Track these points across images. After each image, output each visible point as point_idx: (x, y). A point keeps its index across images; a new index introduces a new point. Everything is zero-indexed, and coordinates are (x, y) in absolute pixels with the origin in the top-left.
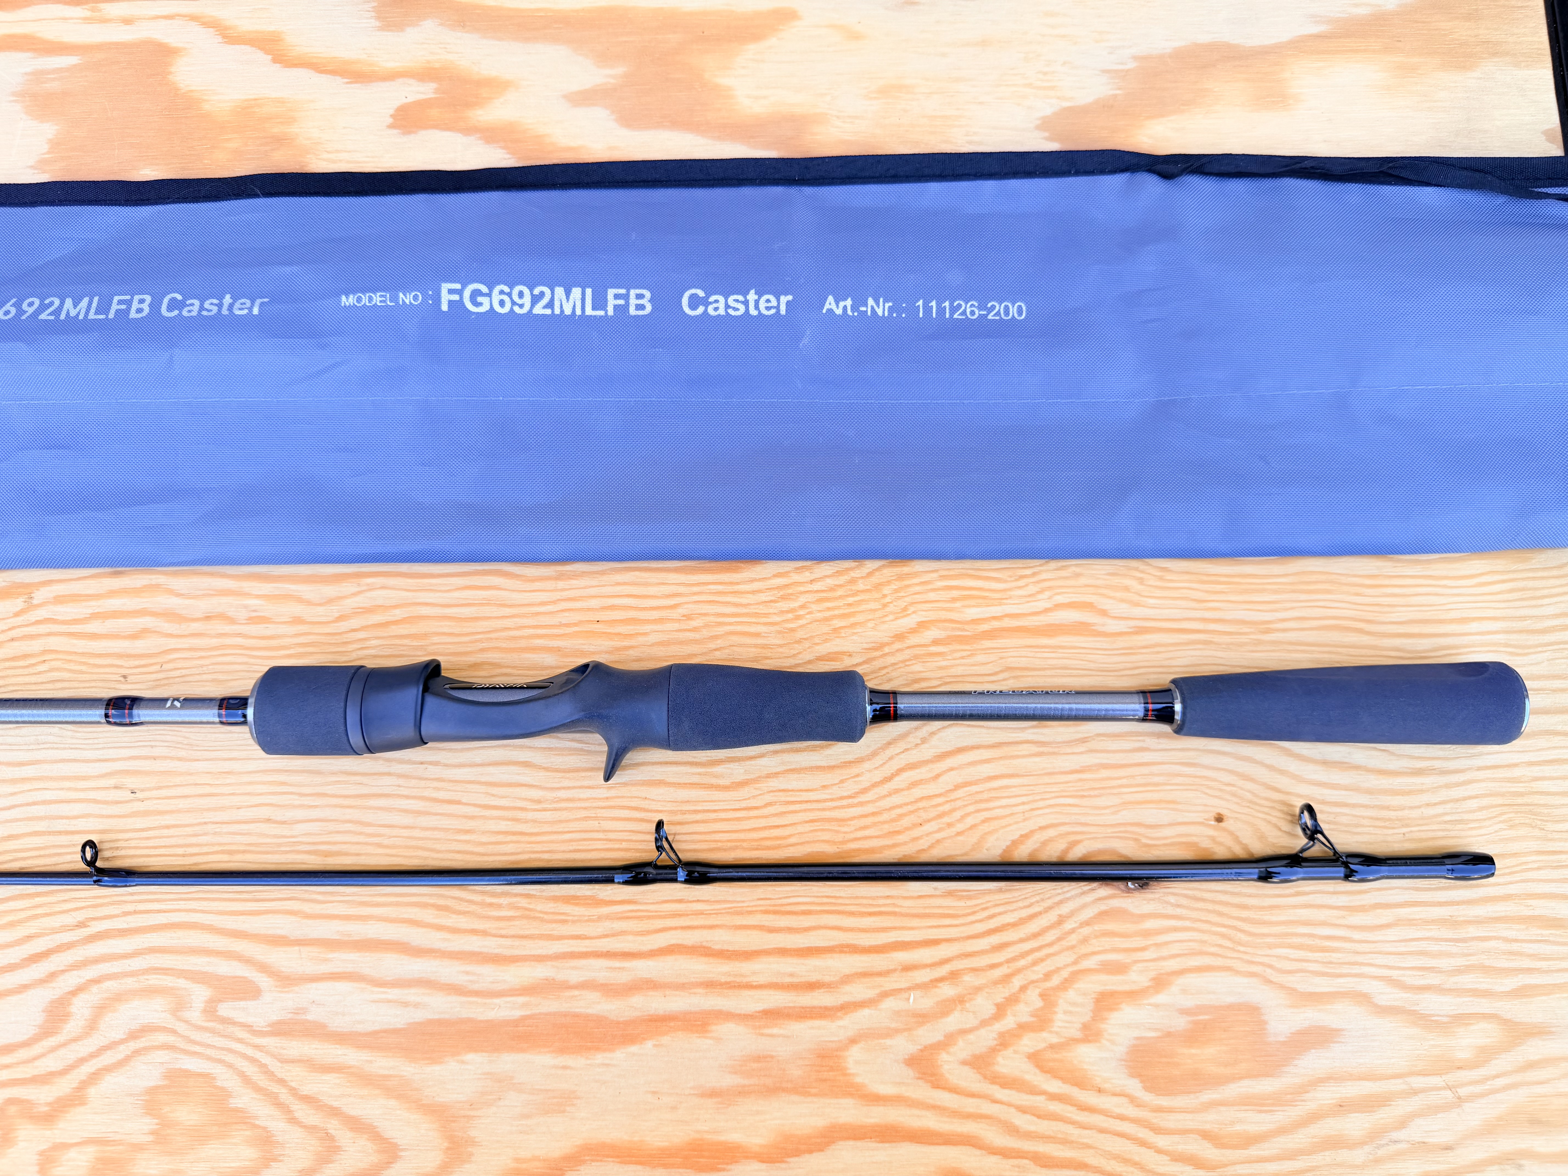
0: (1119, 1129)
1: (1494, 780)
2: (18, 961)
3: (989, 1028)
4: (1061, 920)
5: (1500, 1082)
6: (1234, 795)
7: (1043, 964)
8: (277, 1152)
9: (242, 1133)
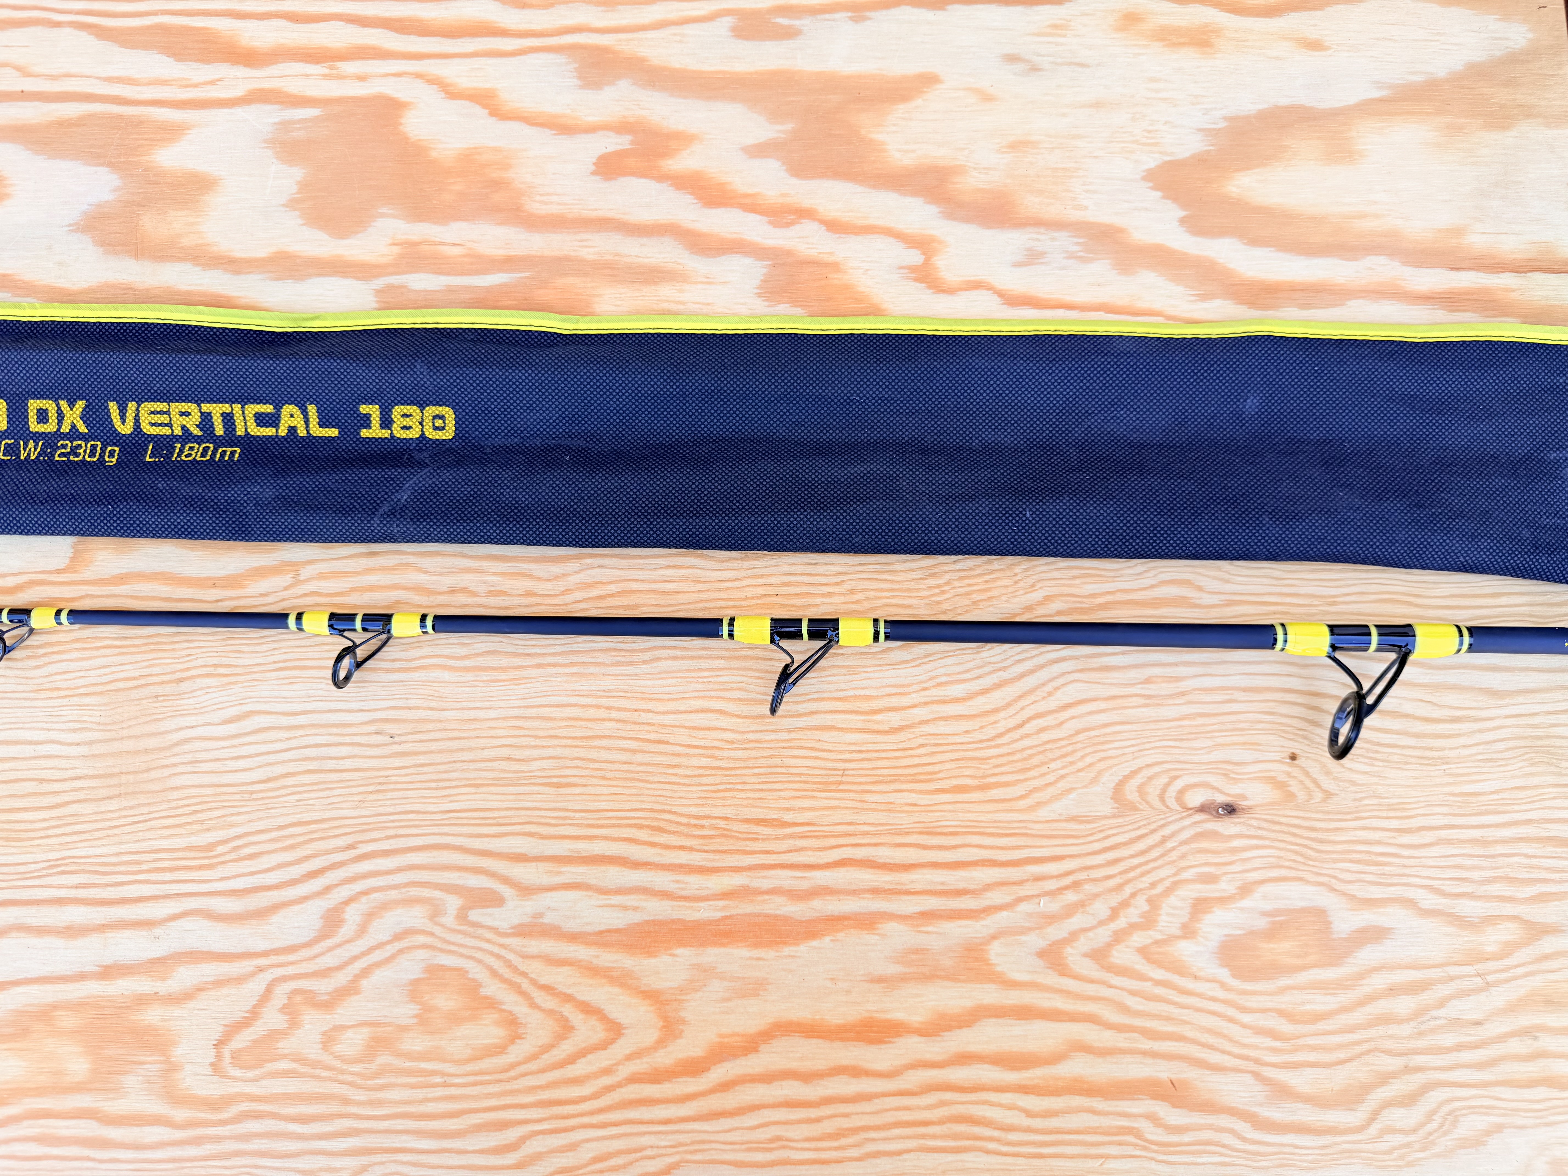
0: (1211, 1008)
1: (1518, 726)
2: (301, 876)
3: (1105, 927)
4: (1164, 840)
5: (1520, 971)
6: (1305, 738)
7: (1149, 876)
8: (521, 1031)
9: (491, 1016)
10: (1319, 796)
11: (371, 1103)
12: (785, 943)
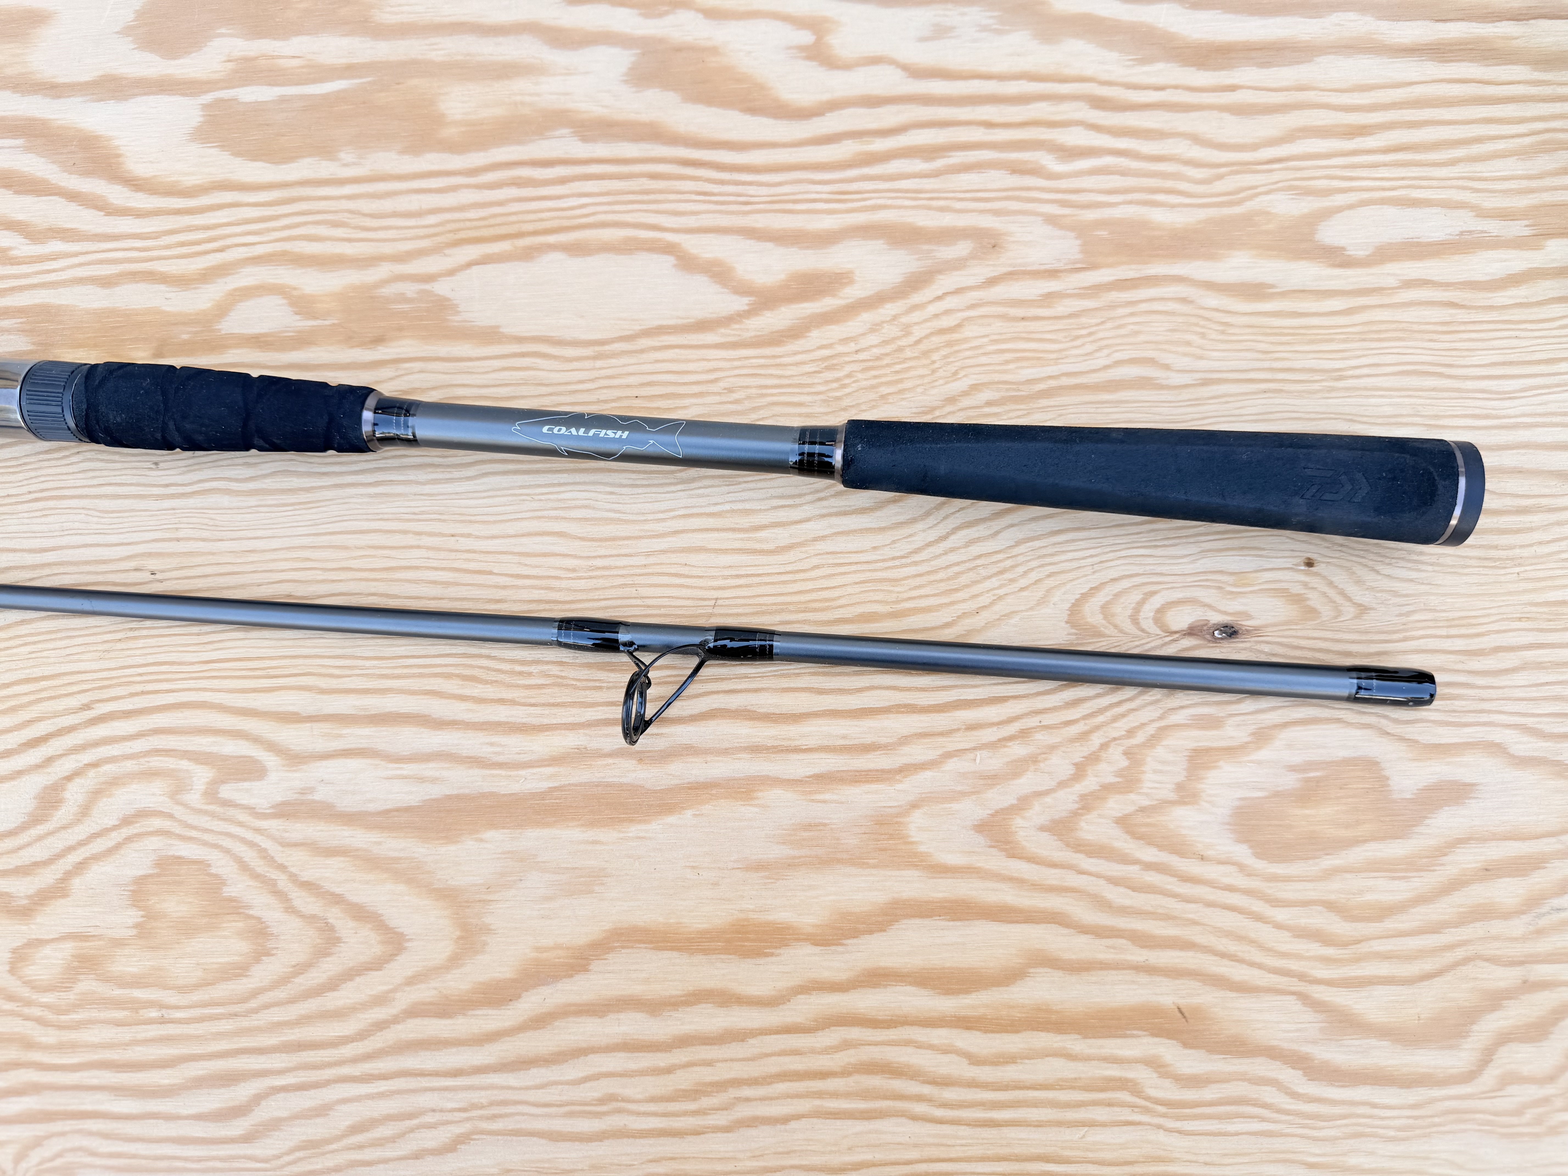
2: (15, 746)
3: (1068, 790)
8: (270, 945)
9: (234, 924)
10: (1349, 611)
11: (60, 1047)
12: (631, 821)
